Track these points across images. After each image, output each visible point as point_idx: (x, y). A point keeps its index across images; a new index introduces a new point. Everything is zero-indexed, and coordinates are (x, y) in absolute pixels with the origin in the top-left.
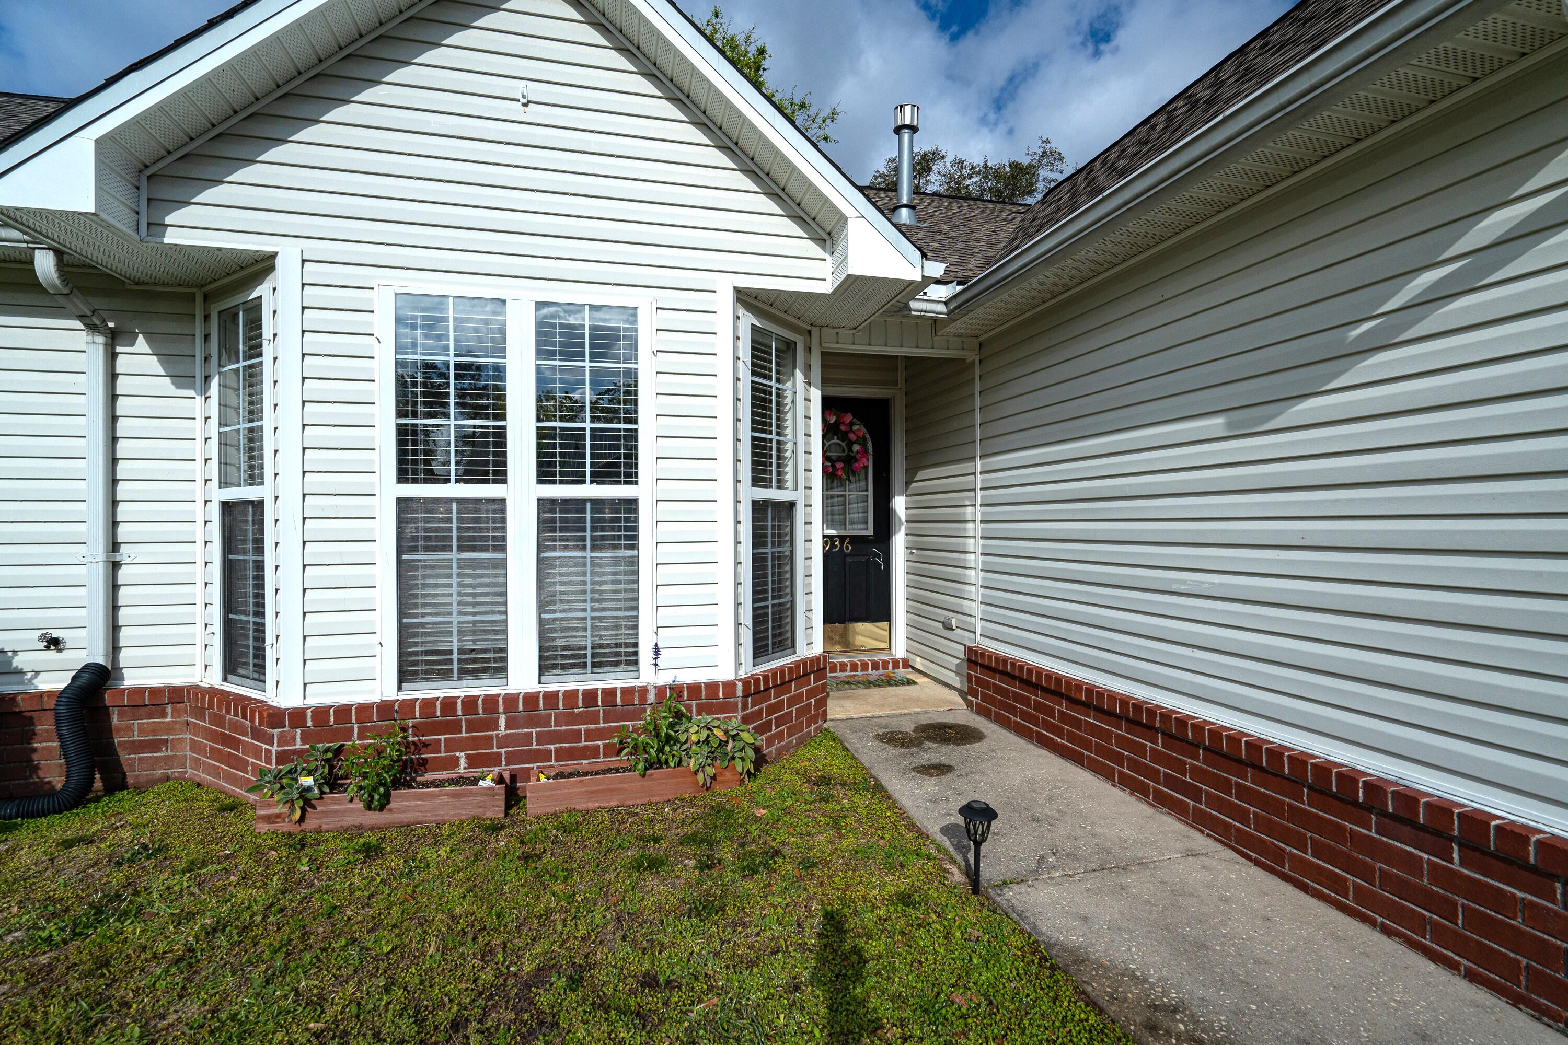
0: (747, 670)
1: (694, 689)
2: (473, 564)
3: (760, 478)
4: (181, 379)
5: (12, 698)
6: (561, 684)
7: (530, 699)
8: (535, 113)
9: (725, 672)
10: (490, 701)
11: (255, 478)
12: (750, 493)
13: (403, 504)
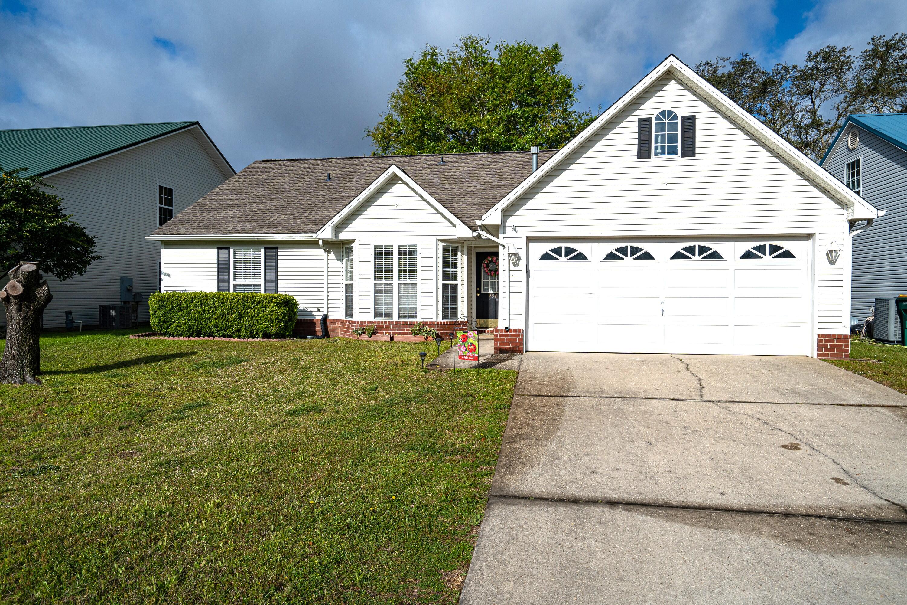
0: (440, 319)
1: (427, 322)
2: (387, 296)
3: (445, 278)
4: (338, 260)
5: (313, 320)
6: (402, 320)
7: (396, 322)
8: (399, 207)
9: (434, 320)
10: (389, 322)
11: (352, 280)
12: (441, 282)
13: (375, 285)
